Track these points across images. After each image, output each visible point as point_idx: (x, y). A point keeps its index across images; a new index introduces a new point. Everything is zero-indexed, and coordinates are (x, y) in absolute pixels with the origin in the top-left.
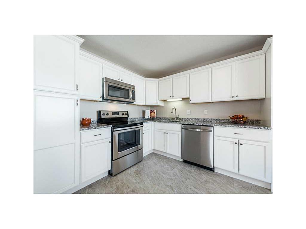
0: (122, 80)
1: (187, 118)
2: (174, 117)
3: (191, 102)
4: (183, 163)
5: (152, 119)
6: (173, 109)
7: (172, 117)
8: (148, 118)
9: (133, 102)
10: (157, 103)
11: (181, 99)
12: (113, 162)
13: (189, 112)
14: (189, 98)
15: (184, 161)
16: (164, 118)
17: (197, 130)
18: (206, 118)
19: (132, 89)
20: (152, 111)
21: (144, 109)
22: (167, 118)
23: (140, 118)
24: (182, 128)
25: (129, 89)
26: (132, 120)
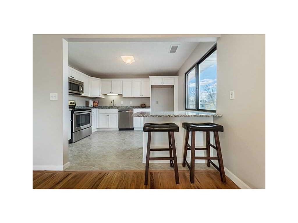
0: (73, 77)
1: (121, 106)
2: (113, 106)
3: (123, 97)
4: (119, 131)
5: (95, 107)
6: (112, 100)
7: (111, 106)
8: (91, 106)
9: (81, 94)
10: (100, 96)
11: (117, 95)
12: (73, 133)
13: (122, 103)
14: (122, 94)
15: (120, 130)
16: (105, 107)
17: (127, 111)
18: (131, 106)
19: (81, 85)
20: (95, 101)
21: (87, 100)
22: (108, 107)
23: (84, 107)
24: (118, 111)
25: (79, 84)
26: (77, 108)
